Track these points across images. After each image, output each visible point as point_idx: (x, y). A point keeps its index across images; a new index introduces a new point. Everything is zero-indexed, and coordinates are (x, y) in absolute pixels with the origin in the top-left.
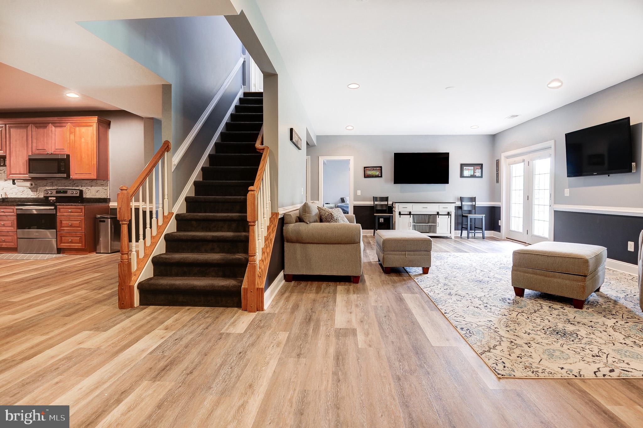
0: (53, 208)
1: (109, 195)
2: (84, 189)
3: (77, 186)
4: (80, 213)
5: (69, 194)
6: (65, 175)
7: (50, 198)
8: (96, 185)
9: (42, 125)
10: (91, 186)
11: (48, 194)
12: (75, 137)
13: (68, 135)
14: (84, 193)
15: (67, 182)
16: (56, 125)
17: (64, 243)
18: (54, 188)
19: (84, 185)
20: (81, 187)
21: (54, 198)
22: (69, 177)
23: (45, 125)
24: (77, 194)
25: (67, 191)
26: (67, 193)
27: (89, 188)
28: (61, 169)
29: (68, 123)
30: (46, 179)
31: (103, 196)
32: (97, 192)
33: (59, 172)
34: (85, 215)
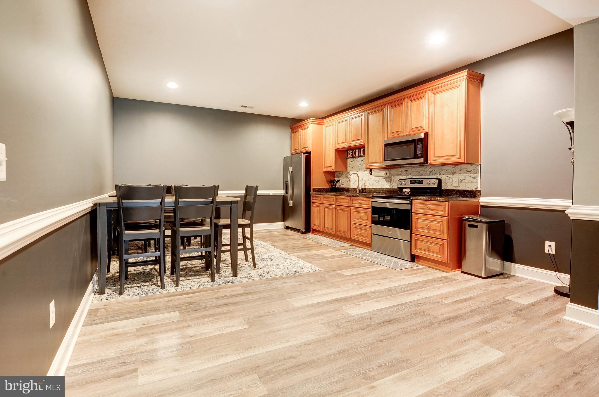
0: (408, 202)
1: (479, 185)
2: (443, 177)
3: (435, 174)
4: (443, 211)
5: (425, 184)
6: (422, 160)
7: (404, 190)
8: (460, 171)
9: (398, 103)
10: (453, 174)
11: (401, 184)
12: (435, 108)
13: (426, 107)
14: (443, 183)
15: (422, 169)
16: (412, 98)
17: (420, 249)
18: (408, 177)
19: (443, 172)
20: (440, 174)
21: (409, 190)
22: (427, 162)
23: (401, 102)
24: (435, 184)
25: (423, 180)
26: (422, 183)
27: (451, 176)
28: (418, 153)
29: (426, 92)
30: (400, 167)
31: (470, 187)
32: (461, 182)
33: (416, 156)
34: (448, 215)
